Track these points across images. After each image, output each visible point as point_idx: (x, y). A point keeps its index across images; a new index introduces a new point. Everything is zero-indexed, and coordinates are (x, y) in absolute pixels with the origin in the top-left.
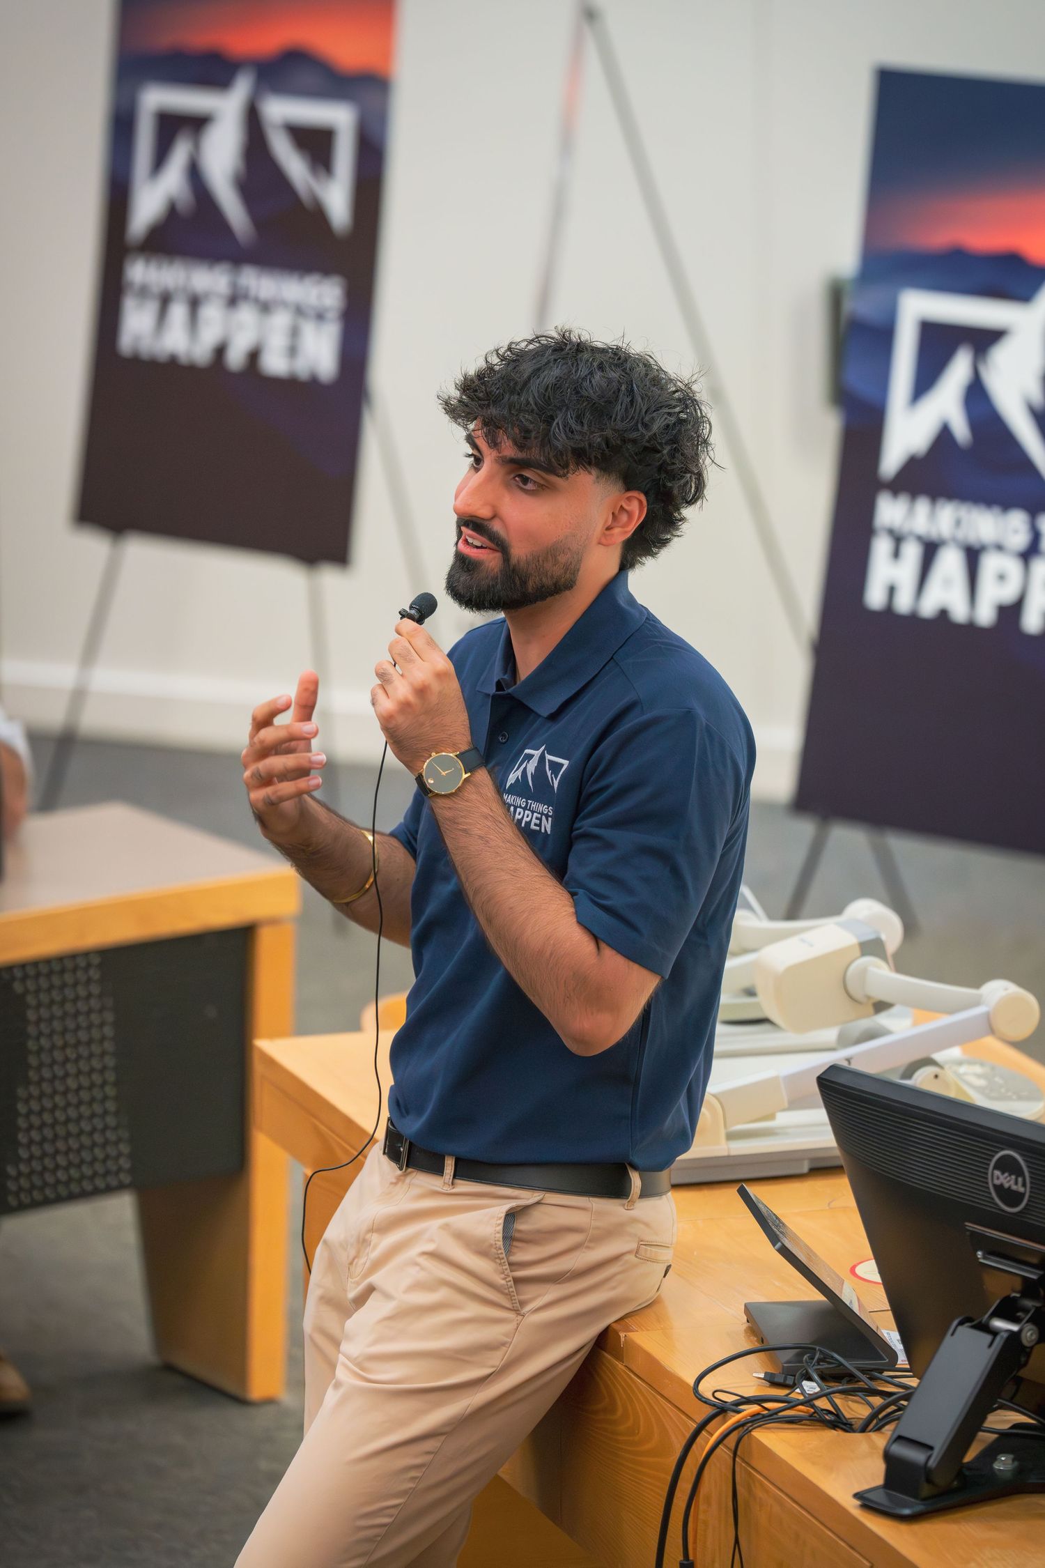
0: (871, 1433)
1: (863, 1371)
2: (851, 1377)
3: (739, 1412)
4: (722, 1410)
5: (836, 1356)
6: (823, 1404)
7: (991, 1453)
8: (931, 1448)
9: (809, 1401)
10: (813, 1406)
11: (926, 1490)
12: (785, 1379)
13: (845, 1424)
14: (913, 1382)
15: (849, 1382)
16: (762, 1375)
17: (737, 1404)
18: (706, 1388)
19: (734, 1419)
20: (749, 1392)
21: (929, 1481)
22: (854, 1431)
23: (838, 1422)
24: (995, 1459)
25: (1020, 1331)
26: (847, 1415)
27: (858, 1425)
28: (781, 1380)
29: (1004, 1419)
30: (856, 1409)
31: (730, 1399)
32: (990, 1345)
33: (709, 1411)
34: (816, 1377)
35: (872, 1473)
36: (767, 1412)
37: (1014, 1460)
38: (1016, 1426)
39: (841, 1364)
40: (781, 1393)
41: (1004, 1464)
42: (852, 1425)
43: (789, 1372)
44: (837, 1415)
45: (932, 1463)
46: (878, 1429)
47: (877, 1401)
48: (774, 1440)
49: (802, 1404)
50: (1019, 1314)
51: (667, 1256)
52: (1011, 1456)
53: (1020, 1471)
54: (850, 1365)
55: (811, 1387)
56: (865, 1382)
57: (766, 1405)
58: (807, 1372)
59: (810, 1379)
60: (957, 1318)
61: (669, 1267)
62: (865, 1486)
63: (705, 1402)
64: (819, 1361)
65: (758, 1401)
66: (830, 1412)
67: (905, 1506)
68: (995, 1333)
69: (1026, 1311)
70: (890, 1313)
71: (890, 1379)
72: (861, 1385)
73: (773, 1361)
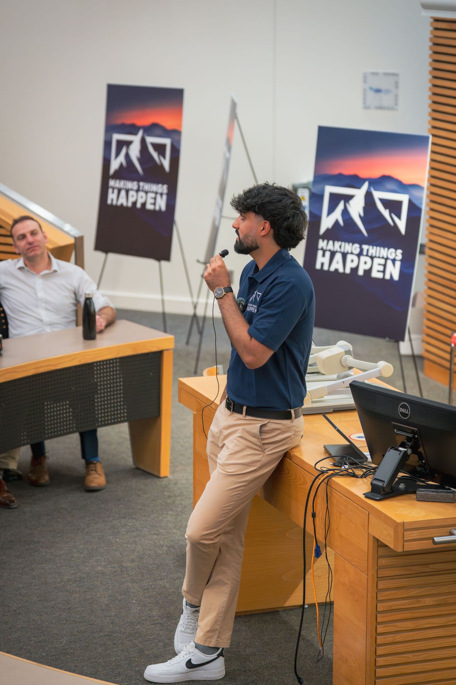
0: (364, 479)
1: (360, 462)
2: (356, 464)
3: (328, 473)
4: (323, 472)
5: (352, 458)
6: (350, 471)
7: (398, 483)
8: (384, 482)
9: (346, 470)
10: (348, 471)
11: (382, 492)
12: (338, 464)
13: (356, 476)
14: (374, 466)
15: (355, 465)
16: (332, 464)
17: (327, 471)
18: (318, 467)
19: (326, 475)
20: (330, 467)
21: (384, 490)
22: (359, 478)
23: (354, 476)
24: (400, 485)
25: (407, 451)
26: (357, 474)
27: (359, 476)
28: (337, 465)
29: (400, 475)
30: (359, 472)
31: (325, 469)
32: (399, 454)
33: (319, 473)
34: (348, 464)
35: (367, 488)
36: (335, 473)
37: (405, 485)
38: (402, 476)
39: (353, 460)
40: (339, 468)
41: (402, 486)
42: (358, 476)
43: (339, 463)
44: (354, 474)
45: (385, 486)
46: (365, 477)
47: (364, 470)
48: (338, 480)
49: (345, 471)
50: (406, 446)
51: (302, 433)
52: (404, 484)
53: (406, 488)
54: (356, 461)
55: (347, 467)
56: (360, 465)
57: (335, 471)
58: (345, 462)
59: (346, 464)
60: (389, 447)
61: (302, 436)
62: (365, 492)
63: (318, 470)
64: (348, 459)
65: (333, 470)
66: (352, 473)
67: (377, 497)
68: (400, 451)
69: (408, 445)
70: (367, 447)
71: (366, 465)
72: (360, 466)
73: (334, 460)
